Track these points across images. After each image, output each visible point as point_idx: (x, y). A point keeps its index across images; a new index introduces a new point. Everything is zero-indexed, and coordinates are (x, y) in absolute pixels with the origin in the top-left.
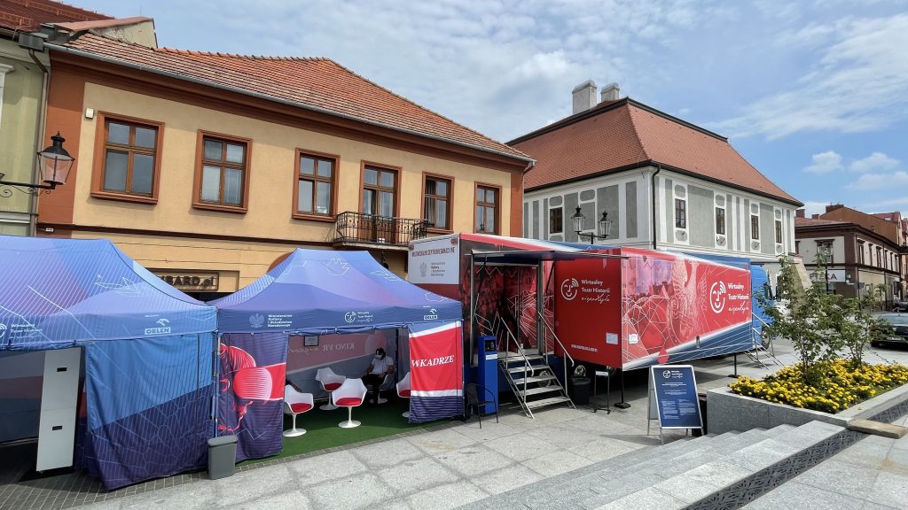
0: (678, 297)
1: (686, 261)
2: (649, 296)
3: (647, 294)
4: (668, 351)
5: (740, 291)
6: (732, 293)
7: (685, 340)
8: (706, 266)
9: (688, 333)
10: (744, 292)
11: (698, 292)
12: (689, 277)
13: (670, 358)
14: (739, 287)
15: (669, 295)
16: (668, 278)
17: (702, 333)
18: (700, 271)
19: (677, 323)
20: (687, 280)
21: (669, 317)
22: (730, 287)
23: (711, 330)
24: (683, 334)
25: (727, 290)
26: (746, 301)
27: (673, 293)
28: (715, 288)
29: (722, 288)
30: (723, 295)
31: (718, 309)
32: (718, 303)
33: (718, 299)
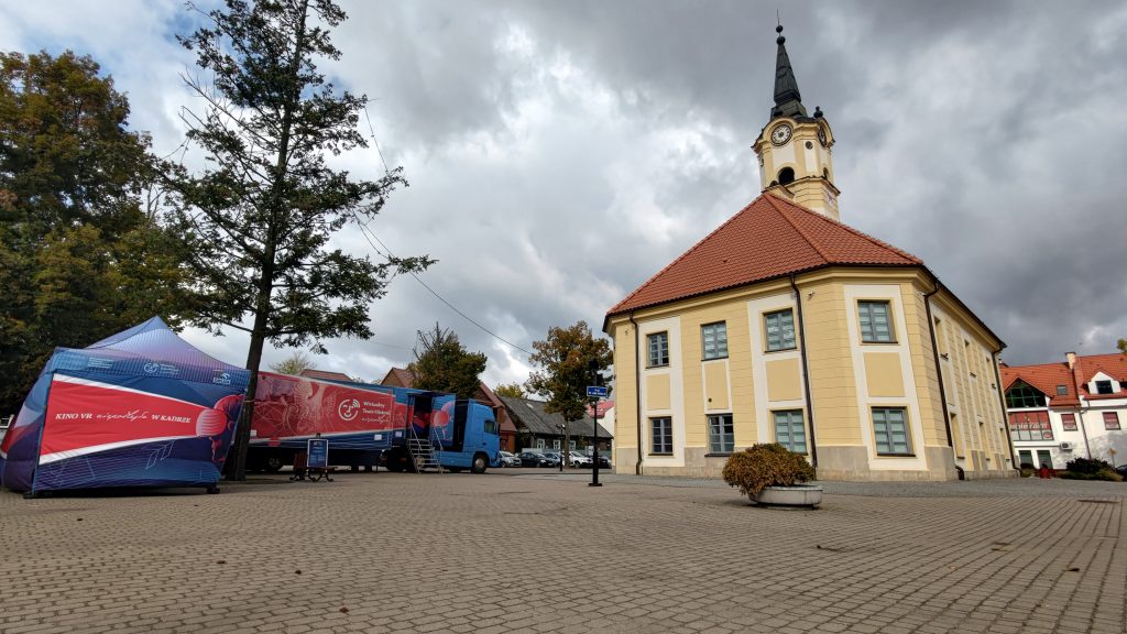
0: (298, 405)
1: (313, 384)
2: (265, 401)
4: (280, 438)
5: (380, 409)
6: (369, 408)
7: (302, 434)
8: (336, 387)
9: (306, 429)
10: (385, 410)
11: (324, 404)
12: (314, 394)
13: (282, 444)
14: (379, 405)
15: (289, 403)
16: (289, 391)
17: (324, 431)
18: (329, 391)
19: (294, 421)
20: (311, 394)
21: (285, 416)
22: (366, 404)
23: (337, 430)
24: (301, 429)
25: (362, 406)
26: (387, 416)
27: (293, 402)
28: (346, 403)
29: (356, 404)
30: (356, 409)
31: (347, 417)
32: (348, 414)
33: (349, 411)
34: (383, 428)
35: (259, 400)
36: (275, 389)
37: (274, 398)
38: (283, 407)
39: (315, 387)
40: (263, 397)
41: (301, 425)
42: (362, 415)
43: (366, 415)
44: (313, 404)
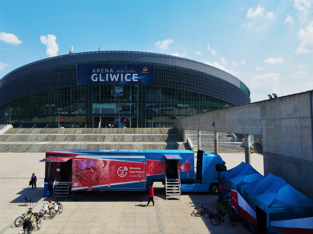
0: (99, 171)
2: (84, 171)
3: (83, 170)
4: (92, 187)
5: (139, 170)
6: (132, 170)
8: (115, 162)
9: (103, 182)
10: (141, 170)
11: (110, 170)
12: (105, 165)
13: (94, 189)
14: (138, 168)
15: (94, 171)
16: (94, 165)
17: (112, 183)
19: (98, 179)
20: (103, 166)
21: (94, 177)
22: (131, 168)
23: (118, 182)
24: (101, 182)
25: (129, 170)
26: (142, 174)
27: (96, 170)
28: (121, 169)
29: (126, 169)
30: (126, 171)
31: (122, 176)
32: (122, 174)
33: (122, 172)
34: (141, 180)
35: (82, 170)
36: (88, 165)
37: (88, 169)
38: (92, 173)
39: (105, 162)
41: (101, 180)
42: (129, 174)
43: (131, 174)
44: (105, 171)
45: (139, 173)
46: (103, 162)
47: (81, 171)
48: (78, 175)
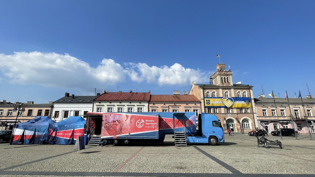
0: (122, 123)
4: (117, 135)
5: (152, 122)
6: (148, 122)
7: (124, 133)
8: (134, 116)
10: (154, 122)
11: (131, 122)
12: (127, 119)
13: (117, 137)
15: (119, 123)
16: (119, 119)
17: (132, 132)
18: (132, 117)
19: (121, 129)
20: (126, 119)
21: (118, 128)
22: (146, 121)
23: (137, 132)
25: (145, 122)
26: (155, 125)
27: (120, 122)
28: (138, 121)
29: (143, 121)
30: (143, 123)
31: (140, 127)
32: (140, 125)
33: (140, 124)
34: (154, 130)
35: (110, 123)
36: (114, 119)
37: (114, 122)
38: (117, 125)
39: (127, 116)
40: (110, 122)
41: (123, 130)
42: (145, 125)
43: (147, 125)
44: (127, 123)
45: (153, 125)
46: (125, 116)
47: (108, 123)
48: (107, 126)
